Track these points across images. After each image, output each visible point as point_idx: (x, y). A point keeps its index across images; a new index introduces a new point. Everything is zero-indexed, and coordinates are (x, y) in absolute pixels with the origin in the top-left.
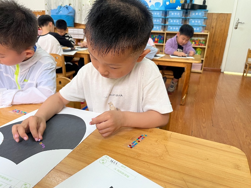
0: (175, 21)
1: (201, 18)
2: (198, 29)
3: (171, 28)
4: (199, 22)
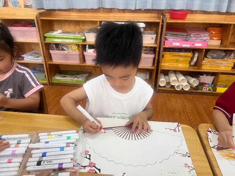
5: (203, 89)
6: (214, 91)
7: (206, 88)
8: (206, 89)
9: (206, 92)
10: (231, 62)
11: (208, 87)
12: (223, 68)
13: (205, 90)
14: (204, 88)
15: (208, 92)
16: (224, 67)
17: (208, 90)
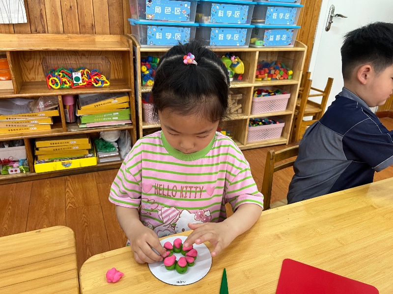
0: (229, 13)
1: (293, 7)
2: (284, 37)
3: (221, 37)
4: (287, 16)
5: (10, 173)
6: (31, 173)
7: (14, 170)
8: (16, 171)
9: (15, 176)
10: (43, 116)
11: (18, 167)
12: (35, 128)
13: (14, 172)
14: (10, 169)
15: (20, 175)
16: (35, 126)
17: (19, 171)
